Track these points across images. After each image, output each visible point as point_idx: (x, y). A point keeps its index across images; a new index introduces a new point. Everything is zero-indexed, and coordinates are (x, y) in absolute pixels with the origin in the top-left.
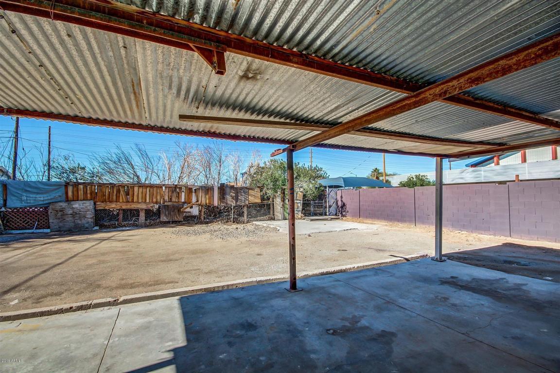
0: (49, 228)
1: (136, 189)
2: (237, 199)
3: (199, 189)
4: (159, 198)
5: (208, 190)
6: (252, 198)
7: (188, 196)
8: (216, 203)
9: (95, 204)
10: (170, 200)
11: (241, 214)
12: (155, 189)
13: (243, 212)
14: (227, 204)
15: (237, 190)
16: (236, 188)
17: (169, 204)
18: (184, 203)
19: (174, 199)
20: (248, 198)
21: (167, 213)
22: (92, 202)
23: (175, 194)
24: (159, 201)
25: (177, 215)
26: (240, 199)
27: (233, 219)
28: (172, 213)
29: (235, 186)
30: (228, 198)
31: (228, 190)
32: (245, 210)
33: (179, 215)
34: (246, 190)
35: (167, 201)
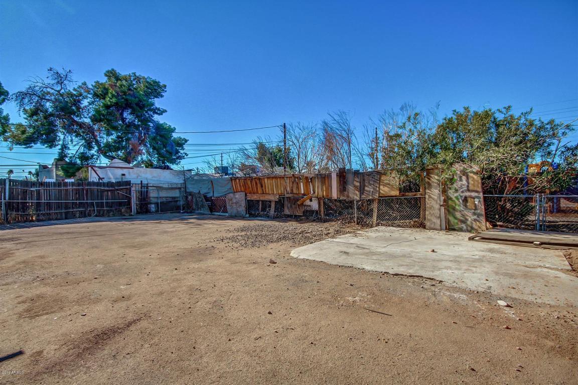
0: (227, 213)
1: (266, 180)
2: (362, 190)
3: (315, 178)
4: (283, 189)
5: (324, 178)
6: (386, 189)
7: (306, 186)
8: (335, 195)
9: (246, 195)
10: (292, 193)
11: (369, 214)
12: (279, 179)
13: (372, 210)
14: (348, 196)
15: (363, 176)
16: (363, 174)
17: (290, 195)
18: (304, 195)
19: (295, 191)
20: (379, 188)
21: (289, 205)
22: (244, 193)
23: (295, 185)
24: (283, 193)
25: (298, 209)
26: (367, 191)
27: (358, 219)
28: (293, 206)
29: (361, 171)
30: (350, 188)
31: (350, 177)
32: (375, 206)
33: (299, 209)
34: (376, 176)
35: (289, 192)
